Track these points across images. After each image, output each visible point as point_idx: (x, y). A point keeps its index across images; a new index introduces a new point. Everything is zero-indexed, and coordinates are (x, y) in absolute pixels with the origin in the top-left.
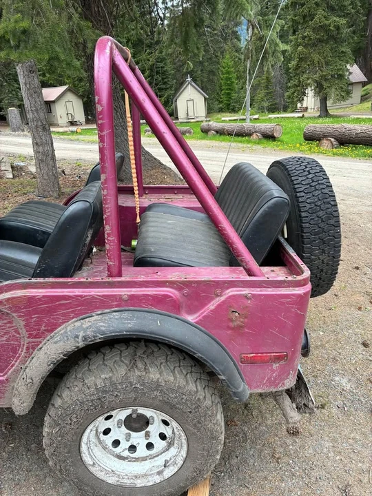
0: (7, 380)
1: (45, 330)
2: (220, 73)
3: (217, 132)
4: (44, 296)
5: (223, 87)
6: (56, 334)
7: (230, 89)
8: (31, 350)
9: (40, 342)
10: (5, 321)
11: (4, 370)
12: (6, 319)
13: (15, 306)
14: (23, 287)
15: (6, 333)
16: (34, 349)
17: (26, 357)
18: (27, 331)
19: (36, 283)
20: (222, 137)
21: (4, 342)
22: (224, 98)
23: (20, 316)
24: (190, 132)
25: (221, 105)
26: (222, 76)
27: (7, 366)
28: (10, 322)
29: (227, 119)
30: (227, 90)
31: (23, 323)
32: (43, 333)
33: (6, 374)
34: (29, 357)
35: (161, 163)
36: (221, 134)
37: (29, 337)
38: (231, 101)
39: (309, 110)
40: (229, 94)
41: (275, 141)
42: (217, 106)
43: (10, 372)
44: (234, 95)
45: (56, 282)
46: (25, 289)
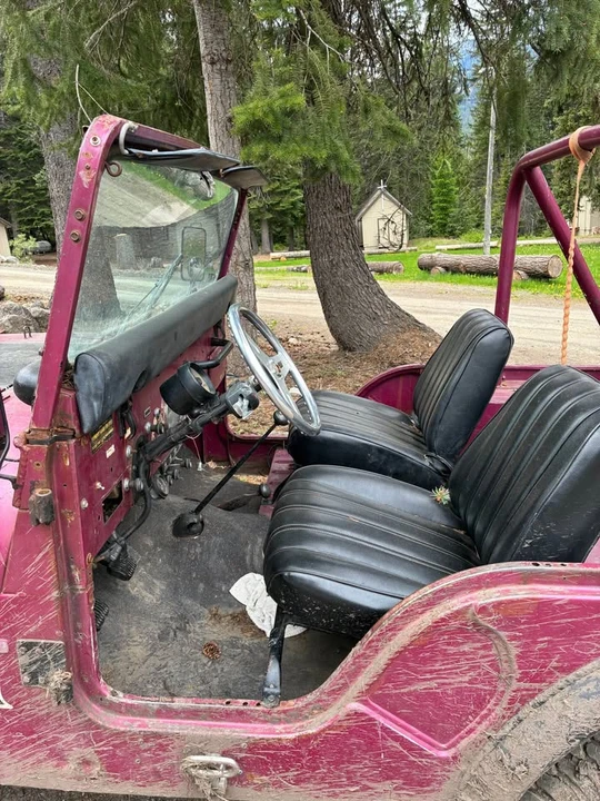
0: (455, 758)
1: (555, 668)
2: (430, 176)
3: (447, 269)
4: (572, 602)
5: (436, 198)
6: (579, 676)
7: (445, 201)
8: (518, 705)
9: (540, 690)
10: (479, 645)
11: (451, 737)
12: (479, 641)
13: (509, 618)
14: (522, 579)
15: (472, 668)
16: (523, 702)
17: (504, 717)
18: (520, 668)
19: (550, 573)
20: (457, 276)
21: (464, 685)
22: (436, 214)
23: (514, 638)
24: (398, 269)
25: (431, 226)
26: (433, 182)
27: (458, 731)
28: (485, 647)
29: (445, 247)
30: (441, 202)
31: (514, 652)
32: (550, 673)
33: (454, 745)
34: (510, 717)
35: (417, 321)
36: (454, 272)
37: (519, 680)
38: (449, 220)
39: (581, 233)
40: (443, 209)
41: (550, 283)
42: (424, 227)
43: (464, 743)
44: (454, 211)
45: (591, 573)
46: (525, 583)
